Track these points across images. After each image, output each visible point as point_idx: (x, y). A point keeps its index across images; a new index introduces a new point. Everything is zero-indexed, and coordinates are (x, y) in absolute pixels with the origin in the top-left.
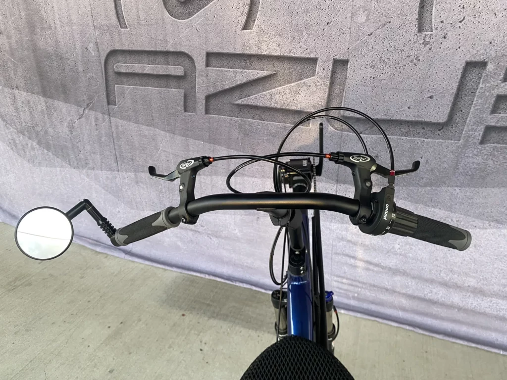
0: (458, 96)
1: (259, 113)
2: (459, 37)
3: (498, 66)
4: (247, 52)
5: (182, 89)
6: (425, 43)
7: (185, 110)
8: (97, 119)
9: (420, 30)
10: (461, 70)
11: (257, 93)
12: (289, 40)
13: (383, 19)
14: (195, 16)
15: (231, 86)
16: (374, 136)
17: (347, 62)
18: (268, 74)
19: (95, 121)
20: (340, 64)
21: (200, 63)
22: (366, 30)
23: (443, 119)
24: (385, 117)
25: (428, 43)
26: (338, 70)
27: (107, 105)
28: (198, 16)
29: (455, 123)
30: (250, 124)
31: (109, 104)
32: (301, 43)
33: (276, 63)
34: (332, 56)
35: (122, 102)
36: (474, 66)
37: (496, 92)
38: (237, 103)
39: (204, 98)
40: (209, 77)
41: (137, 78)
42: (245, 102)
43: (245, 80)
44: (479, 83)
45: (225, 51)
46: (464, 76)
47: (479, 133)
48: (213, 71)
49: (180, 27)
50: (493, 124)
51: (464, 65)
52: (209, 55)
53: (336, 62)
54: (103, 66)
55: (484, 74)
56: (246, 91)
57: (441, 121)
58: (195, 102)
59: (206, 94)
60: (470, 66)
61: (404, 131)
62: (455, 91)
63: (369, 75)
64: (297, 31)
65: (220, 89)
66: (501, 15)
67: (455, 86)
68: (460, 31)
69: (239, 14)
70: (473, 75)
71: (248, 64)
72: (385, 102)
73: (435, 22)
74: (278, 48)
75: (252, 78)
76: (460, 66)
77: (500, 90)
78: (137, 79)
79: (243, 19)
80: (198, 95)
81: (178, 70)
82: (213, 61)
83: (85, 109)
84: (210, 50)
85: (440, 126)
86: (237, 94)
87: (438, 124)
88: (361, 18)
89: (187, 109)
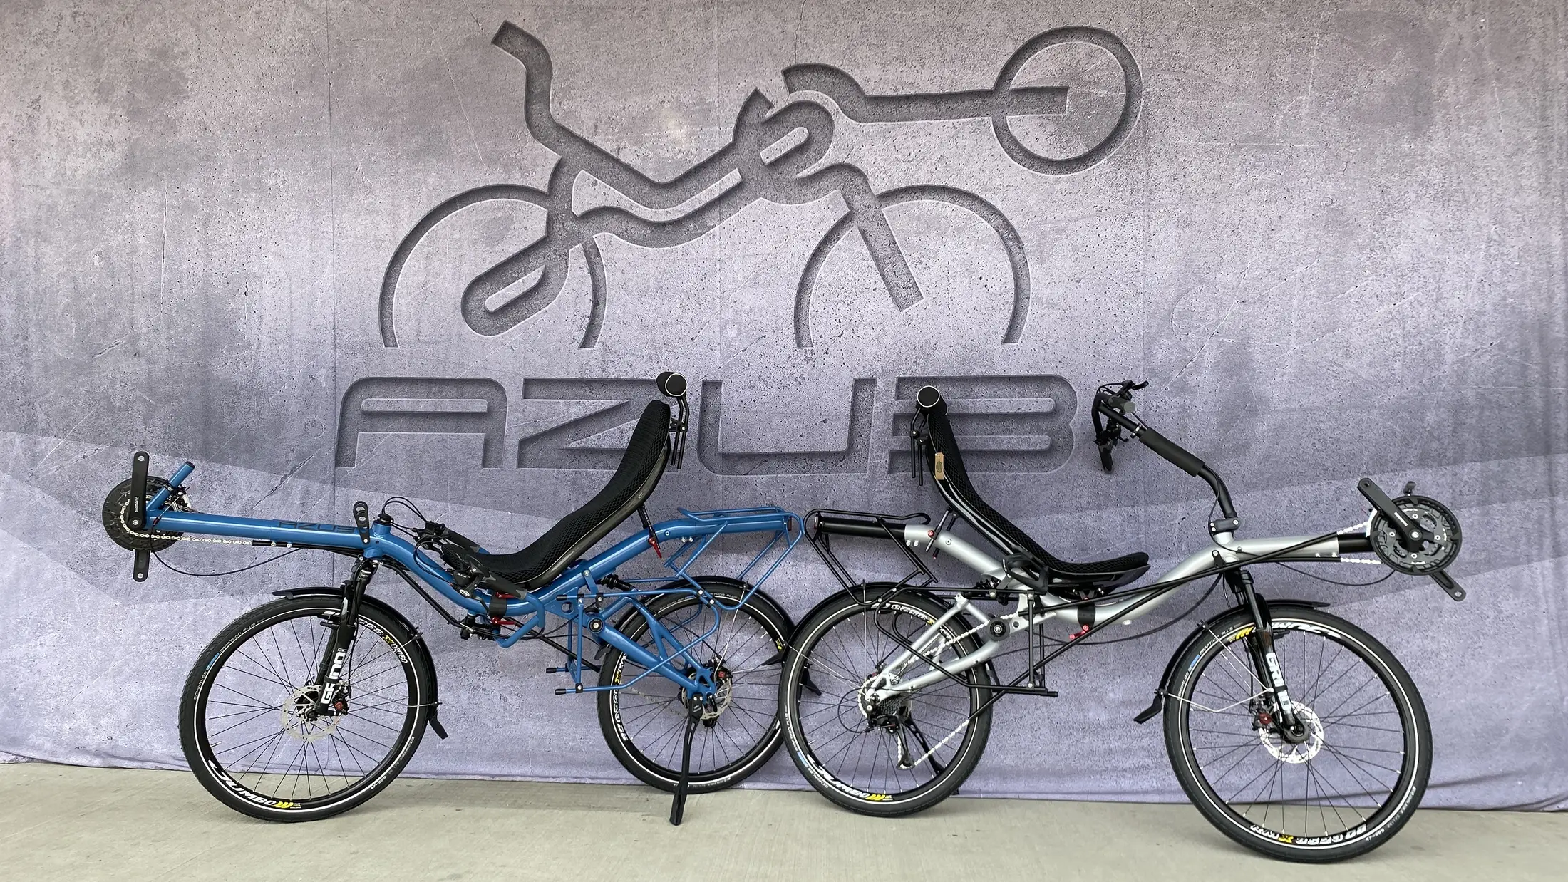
0: (853, 418)
1: (604, 458)
2: (841, 352)
3: (887, 383)
4: (586, 376)
5: (483, 432)
6: (807, 360)
7: (484, 465)
8: (306, 493)
9: (799, 345)
10: (851, 389)
11: (600, 431)
12: (645, 360)
13: (757, 334)
14: (510, 330)
15: (560, 423)
16: (765, 477)
17: (720, 383)
18: (616, 404)
19: (302, 497)
20: (711, 386)
21: (514, 392)
22: (740, 345)
23: (842, 447)
24: (774, 450)
25: (811, 359)
26: (710, 394)
27: (333, 467)
28: (515, 330)
29: (857, 451)
30: (590, 477)
31: (337, 464)
32: (660, 363)
33: (628, 389)
34: (700, 378)
35: (366, 459)
36: (862, 384)
37: (892, 411)
38: (569, 446)
39: (517, 443)
40: (526, 414)
41: (403, 420)
42: (583, 445)
43: (582, 414)
44: (873, 402)
45: (554, 376)
46: (855, 395)
47: (885, 461)
48: (533, 404)
49: (486, 345)
50: (898, 448)
51: (853, 382)
52: (528, 382)
53: (706, 384)
54: (339, 404)
55: (875, 392)
56: (585, 429)
57: (840, 450)
58: (502, 451)
59: (521, 437)
60: (859, 383)
61: (800, 466)
62: (849, 412)
63: (749, 398)
64: (655, 348)
65: (544, 429)
66: (878, 329)
67: (848, 406)
68: (842, 346)
69: (575, 328)
70: (864, 393)
71: (588, 392)
72: (771, 430)
73: (814, 336)
74: (630, 370)
75: (594, 410)
76: (849, 384)
77: (896, 408)
78: (402, 422)
79: (581, 335)
80: (506, 440)
81: (479, 405)
82: (535, 390)
83: (285, 476)
84: (530, 375)
85: (842, 456)
86: (570, 434)
87: (838, 453)
88: (732, 332)
89: (487, 463)
